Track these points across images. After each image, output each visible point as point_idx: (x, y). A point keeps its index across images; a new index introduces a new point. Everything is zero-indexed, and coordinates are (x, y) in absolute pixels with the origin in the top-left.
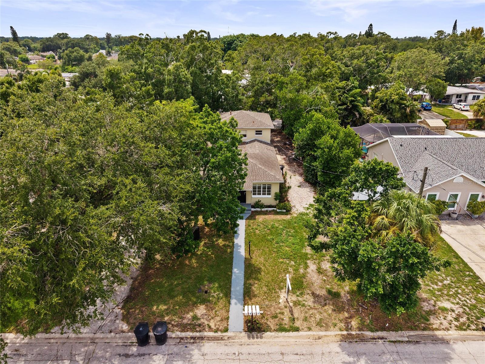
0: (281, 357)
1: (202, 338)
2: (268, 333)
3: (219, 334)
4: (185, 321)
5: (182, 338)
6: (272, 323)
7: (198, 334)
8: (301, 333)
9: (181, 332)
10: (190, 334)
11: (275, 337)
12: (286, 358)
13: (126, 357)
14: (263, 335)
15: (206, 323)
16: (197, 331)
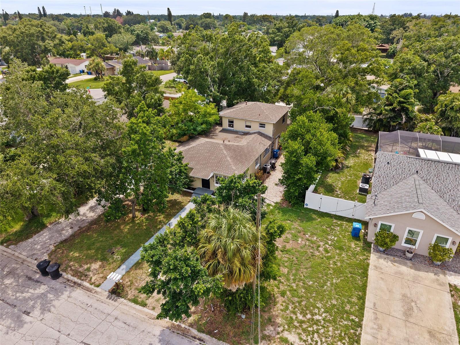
0: (113, 320)
1: (79, 285)
2: (122, 300)
3: (92, 286)
4: (81, 269)
5: (68, 280)
6: (131, 293)
7: (79, 281)
8: (145, 309)
9: (72, 275)
10: (75, 279)
11: (124, 305)
12: (115, 322)
13: (29, 279)
14: (118, 300)
15: (91, 276)
16: (80, 279)
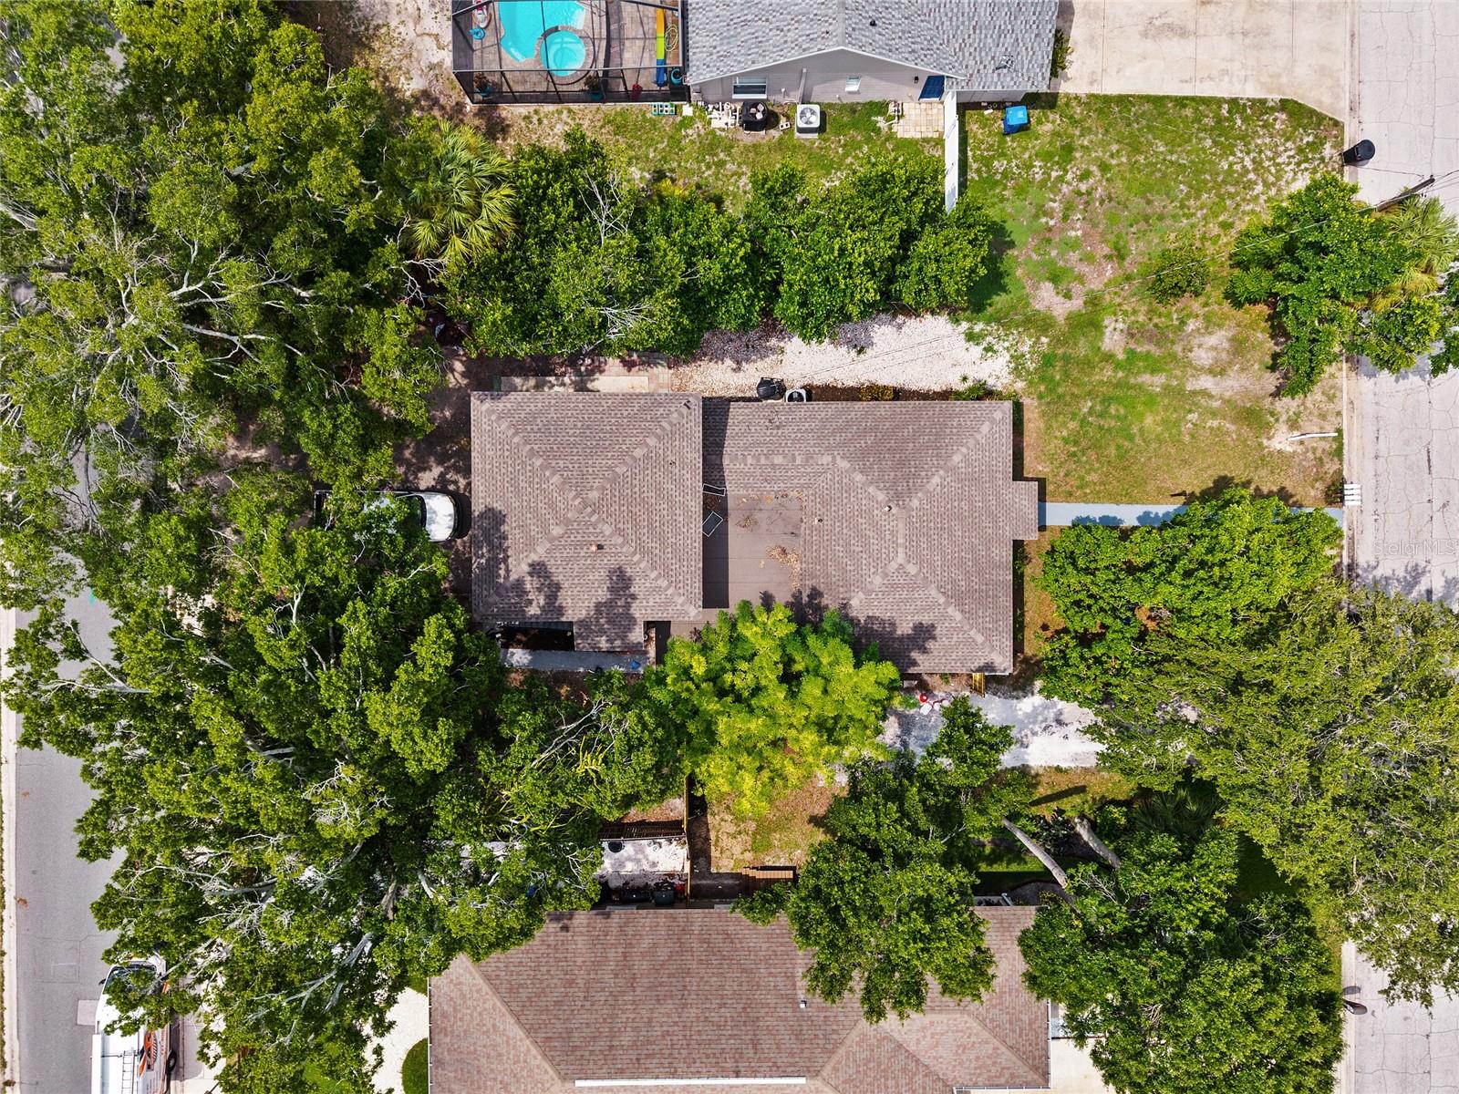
0: (1382, 460)
1: (1351, 565)
2: (1345, 473)
3: (1345, 544)
6: (1331, 467)
8: (1345, 428)
11: (1351, 465)
12: (1383, 452)
